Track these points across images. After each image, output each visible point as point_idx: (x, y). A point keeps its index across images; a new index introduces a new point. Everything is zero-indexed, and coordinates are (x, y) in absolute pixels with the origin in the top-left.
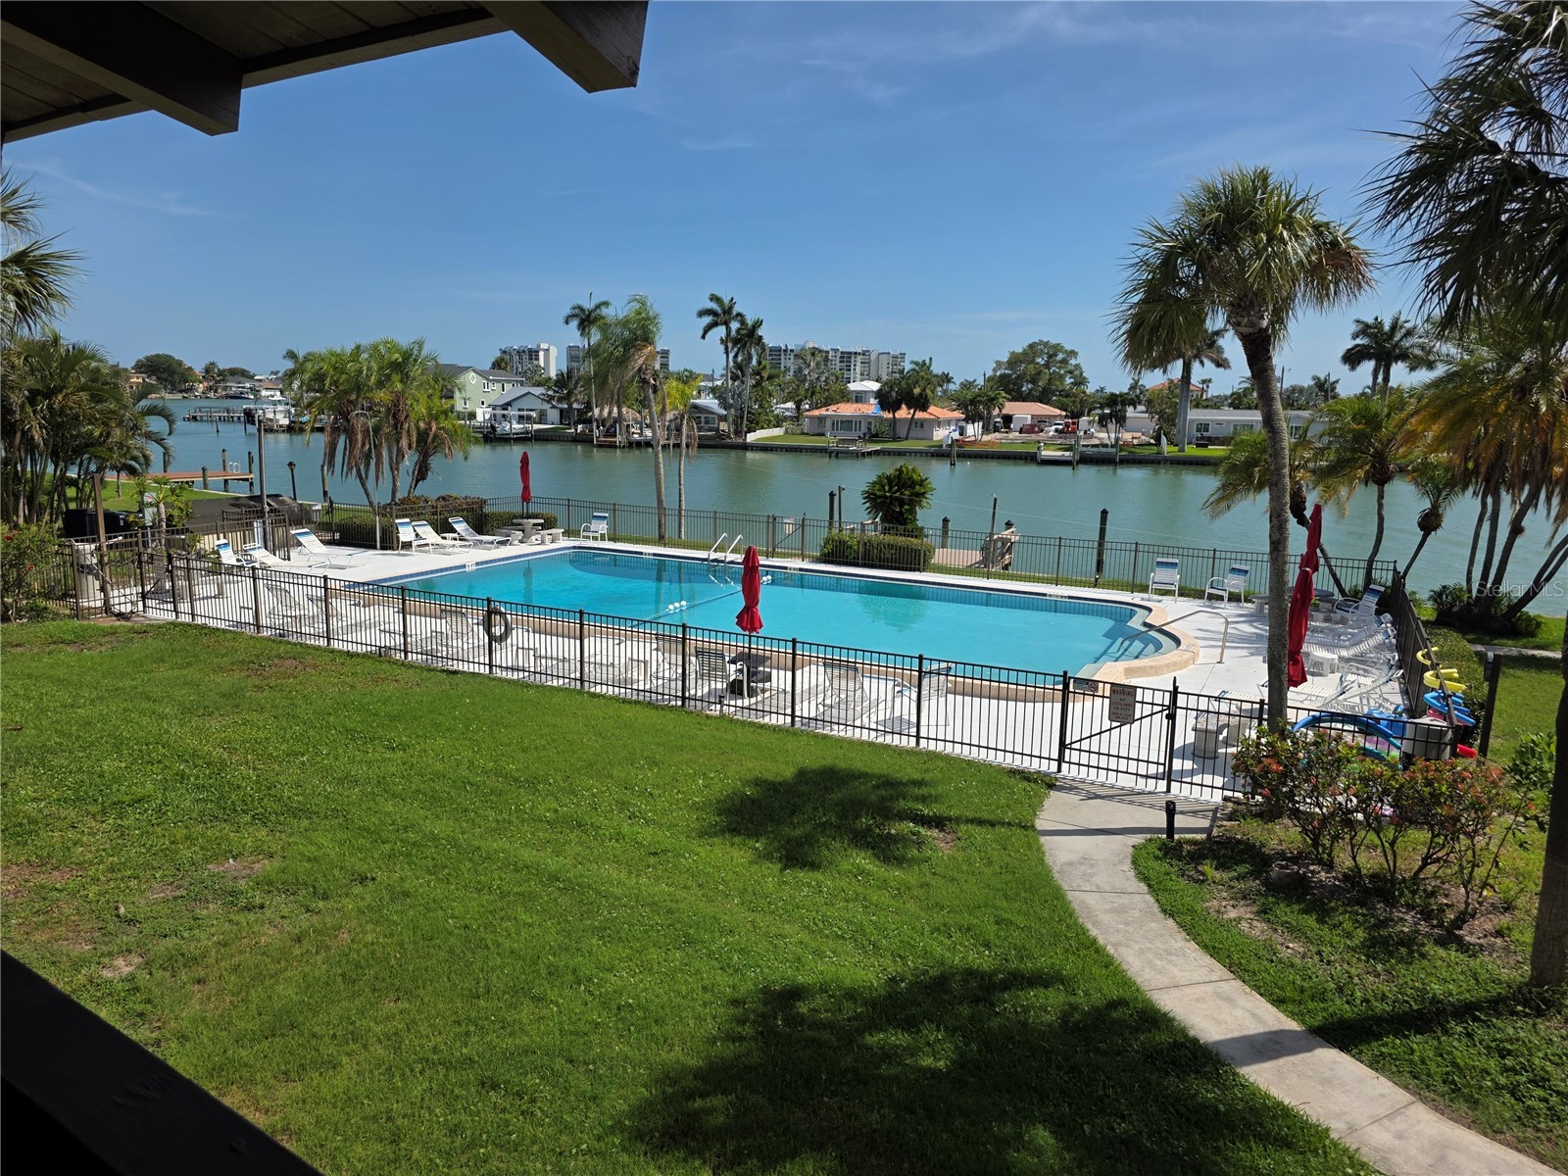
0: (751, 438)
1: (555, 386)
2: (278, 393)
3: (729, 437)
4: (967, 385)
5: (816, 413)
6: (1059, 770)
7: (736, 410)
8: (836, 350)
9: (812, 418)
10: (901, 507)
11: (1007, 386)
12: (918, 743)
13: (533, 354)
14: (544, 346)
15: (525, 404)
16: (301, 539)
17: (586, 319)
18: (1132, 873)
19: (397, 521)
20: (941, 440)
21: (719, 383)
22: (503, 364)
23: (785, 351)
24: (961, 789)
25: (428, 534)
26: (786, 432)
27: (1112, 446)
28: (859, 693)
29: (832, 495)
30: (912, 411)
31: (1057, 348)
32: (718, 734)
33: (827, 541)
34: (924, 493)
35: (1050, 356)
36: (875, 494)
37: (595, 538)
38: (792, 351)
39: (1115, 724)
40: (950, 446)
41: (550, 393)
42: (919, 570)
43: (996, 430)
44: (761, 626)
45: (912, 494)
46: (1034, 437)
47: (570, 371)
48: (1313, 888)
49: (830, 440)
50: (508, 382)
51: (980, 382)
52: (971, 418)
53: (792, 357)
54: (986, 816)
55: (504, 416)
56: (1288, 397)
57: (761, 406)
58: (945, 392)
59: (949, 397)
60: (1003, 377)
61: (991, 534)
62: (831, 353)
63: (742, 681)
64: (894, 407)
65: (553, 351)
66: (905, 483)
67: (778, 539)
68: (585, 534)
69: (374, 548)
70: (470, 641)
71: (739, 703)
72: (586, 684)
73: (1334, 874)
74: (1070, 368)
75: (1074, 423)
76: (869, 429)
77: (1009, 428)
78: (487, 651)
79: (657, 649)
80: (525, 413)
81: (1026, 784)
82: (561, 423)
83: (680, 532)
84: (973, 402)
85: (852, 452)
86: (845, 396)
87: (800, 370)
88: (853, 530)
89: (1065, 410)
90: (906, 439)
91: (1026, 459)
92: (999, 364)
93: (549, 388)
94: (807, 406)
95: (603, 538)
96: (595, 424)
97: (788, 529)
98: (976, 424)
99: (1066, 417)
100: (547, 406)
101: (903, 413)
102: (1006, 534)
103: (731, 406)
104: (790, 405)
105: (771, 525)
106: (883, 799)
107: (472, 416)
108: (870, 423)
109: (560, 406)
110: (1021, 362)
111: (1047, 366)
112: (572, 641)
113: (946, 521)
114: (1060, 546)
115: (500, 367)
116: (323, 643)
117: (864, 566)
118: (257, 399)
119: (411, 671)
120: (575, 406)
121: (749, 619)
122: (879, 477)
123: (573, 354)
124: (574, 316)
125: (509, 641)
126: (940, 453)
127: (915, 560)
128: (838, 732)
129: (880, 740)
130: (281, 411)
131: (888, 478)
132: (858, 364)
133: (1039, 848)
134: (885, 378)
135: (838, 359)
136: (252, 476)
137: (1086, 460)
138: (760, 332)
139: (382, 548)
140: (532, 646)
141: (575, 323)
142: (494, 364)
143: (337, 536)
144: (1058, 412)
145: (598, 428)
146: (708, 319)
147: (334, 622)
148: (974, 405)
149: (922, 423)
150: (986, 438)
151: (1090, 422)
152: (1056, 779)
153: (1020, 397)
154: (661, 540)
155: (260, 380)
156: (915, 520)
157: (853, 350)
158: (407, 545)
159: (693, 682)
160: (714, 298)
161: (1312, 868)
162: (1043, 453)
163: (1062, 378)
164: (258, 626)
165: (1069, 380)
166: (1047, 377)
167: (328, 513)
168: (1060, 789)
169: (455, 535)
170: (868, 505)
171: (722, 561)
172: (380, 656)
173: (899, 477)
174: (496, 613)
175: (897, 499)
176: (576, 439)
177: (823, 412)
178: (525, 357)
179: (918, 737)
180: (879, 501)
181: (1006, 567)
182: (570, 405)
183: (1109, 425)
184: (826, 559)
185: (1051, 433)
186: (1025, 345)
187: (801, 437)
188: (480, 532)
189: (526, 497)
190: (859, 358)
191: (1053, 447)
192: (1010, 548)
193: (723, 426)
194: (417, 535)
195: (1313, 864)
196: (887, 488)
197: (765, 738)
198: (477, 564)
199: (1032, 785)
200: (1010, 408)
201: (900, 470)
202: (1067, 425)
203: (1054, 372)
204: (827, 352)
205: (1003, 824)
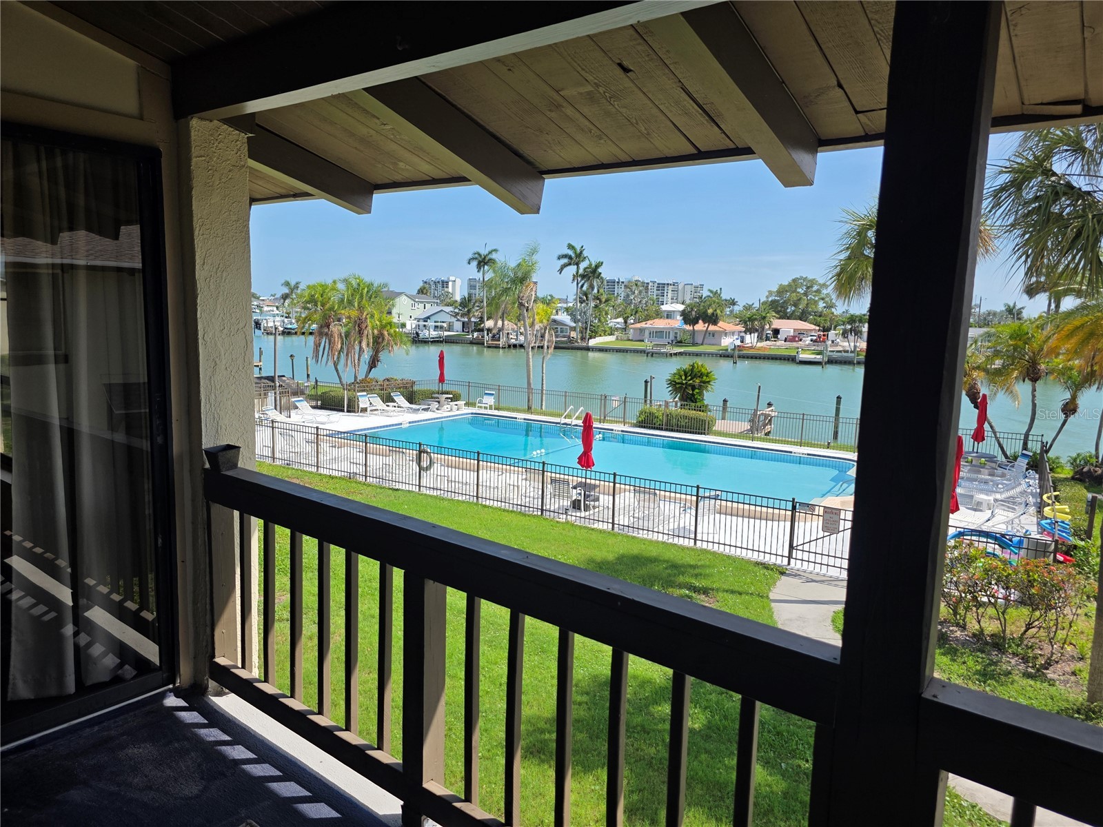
0: (592, 343)
1: (460, 306)
2: (275, 309)
3: (576, 342)
4: (748, 307)
5: (638, 325)
6: (789, 564)
7: (583, 323)
8: (654, 282)
9: (634, 329)
10: (693, 390)
11: (776, 308)
12: (695, 543)
13: (445, 284)
14: (452, 278)
15: (439, 317)
16: (297, 404)
17: (483, 261)
18: (831, 627)
19: (359, 394)
20: (727, 346)
21: (571, 305)
22: (425, 291)
23: (618, 282)
24: (721, 572)
25: (378, 403)
26: (617, 339)
27: (852, 352)
28: (657, 510)
29: (646, 382)
30: (706, 325)
31: (813, 282)
32: (564, 532)
33: (641, 413)
34: (709, 381)
35: (808, 288)
36: (675, 382)
37: (486, 408)
38: (623, 282)
39: (826, 534)
40: (733, 350)
41: (457, 311)
42: (704, 434)
43: (767, 339)
44: (594, 465)
45: (701, 382)
46: (795, 344)
47: (470, 295)
48: (951, 641)
49: (647, 345)
50: (428, 303)
51: (757, 305)
52: (750, 331)
53: (623, 287)
54: (736, 588)
55: (425, 326)
56: (985, 319)
57: (599, 320)
58: (731, 312)
59: (732, 315)
60: (773, 302)
61: (756, 411)
62: (650, 284)
63: (580, 501)
64: (694, 322)
65: (458, 282)
66: (696, 374)
67: (608, 410)
68: (479, 405)
69: (343, 411)
70: (407, 471)
71: (578, 514)
72: (480, 499)
73: (966, 633)
74: (823, 296)
75: (824, 335)
76: (676, 337)
77: (777, 338)
78: (418, 478)
79: (526, 480)
80: (439, 324)
81: (765, 571)
82: (463, 331)
83: (542, 405)
84: (751, 319)
85: (663, 354)
86: (659, 314)
87: (628, 296)
88: (660, 405)
89: (819, 326)
90: (702, 344)
91: (788, 360)
92: (770, 293)
93: (456, 308)
94: (632, 321)
95: (491, 408)
96: (486, 332)
97: (615, 404)
98: (753, 335)
99: (819, 330)
100: (454, 320)
101: (700, 326)
102: (767, 411)
103: (579, 320)
104: (621, 320)
105: (603, 401)
106: (670, 575)
107: (403, 325)
108: (676, 333)
109: (463, 319)
110: (787, 291)
111: (806, 294)
112: (472, 473)
113: (725, 401)
114: (803, 419)
115: (422, 292)
116: (314, 469)
117: (666, 430)
118: (262, 312)
119: (370, 488)
120: (473, 319)
121: (586, 460)
122: (678, 370)
123: (472, 284)
124: (473, 259)
125: (432, 470)
126: (725, 355)
127: (701, 427)
128: (642, 535)
129: (671, 541)
130: (278, 321)
131: (684, 371)
132: (670, 292)
133: (770, 609)
134: (688, 302)
135: (655, 288)
136: (261, 363)
137: (831, 361)
138: (600, 270)
139: (348, 411)
140: (446, 474)
141: (475, 263)
142: (419, 291)
143: (319, 403)
144: (813, 327)
145: (488, 334)
146: (565, 261)
147: (321, 456)
148: (752, 322)
149: (713, 334)
150: (760, 345)
151: (836, 334)
152: (786, 569)
153: (785, 316)
154: (529, 409)
155: (263, 300)
156: (703, 399)
157: (666, 282)
158: (364, 410)
159: (548, 500)
160: (570, 247)
161: (951, 628)
162: (801, 356)
163: (816, 302)
164: (274, 458)
165: (821, 305)
166: (806, 302)
167: (314, 388)
168: (789, 575)
169: (395, 404)
170: (670, 389)
171: (570, 425)
172: (350, 478)
173: (692, 370)
174: (424, 452)
175: (690, 385)
176: (472, 343)
177: (643, 325)
178: (439, 286)
179: (695, 540)
180: (678, 386)
181: (767, 434)
182: (469, 319)
183: (849, 336)
184: (641, 424)
185: (807, 342)
186: (790, 279)
187: (629, 342)
188: (411, 403)
189: (442, 379)
190: (670, 288)
191: (808, 352)
192: (770, 420)
193: (573, 334)
194: (371, 404)
195: (953, 626)
196: (683, 378)
197: (594, 536)
198: (410, 423)
199: (770, 572)
200: (777, 324)
201: (693, 366)
202: (819, 337)
203: (811, 298)
204: (648, 284)
205: (747, 594)
